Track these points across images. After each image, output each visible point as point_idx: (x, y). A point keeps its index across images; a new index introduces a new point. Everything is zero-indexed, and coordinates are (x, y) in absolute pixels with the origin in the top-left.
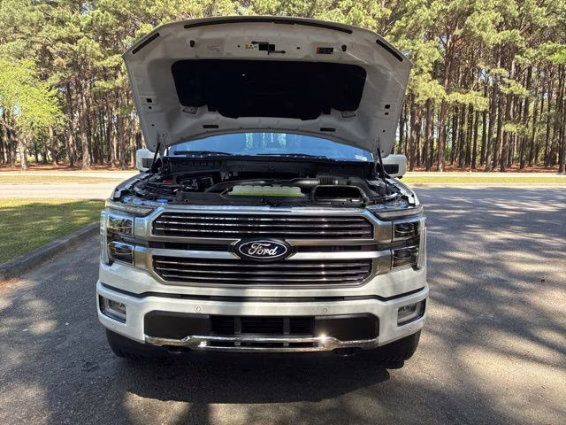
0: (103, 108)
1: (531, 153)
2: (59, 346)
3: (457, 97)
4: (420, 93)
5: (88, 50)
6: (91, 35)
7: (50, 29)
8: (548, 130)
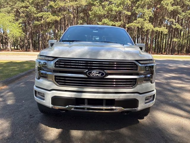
0: (37, 31)
1: (182, 49)
2: (20, 109)
3: (157, 29)
4: (145, 27)
5: (32, 11)
6: (33, 5)
7: (19, 3)
8: (188, 41)
